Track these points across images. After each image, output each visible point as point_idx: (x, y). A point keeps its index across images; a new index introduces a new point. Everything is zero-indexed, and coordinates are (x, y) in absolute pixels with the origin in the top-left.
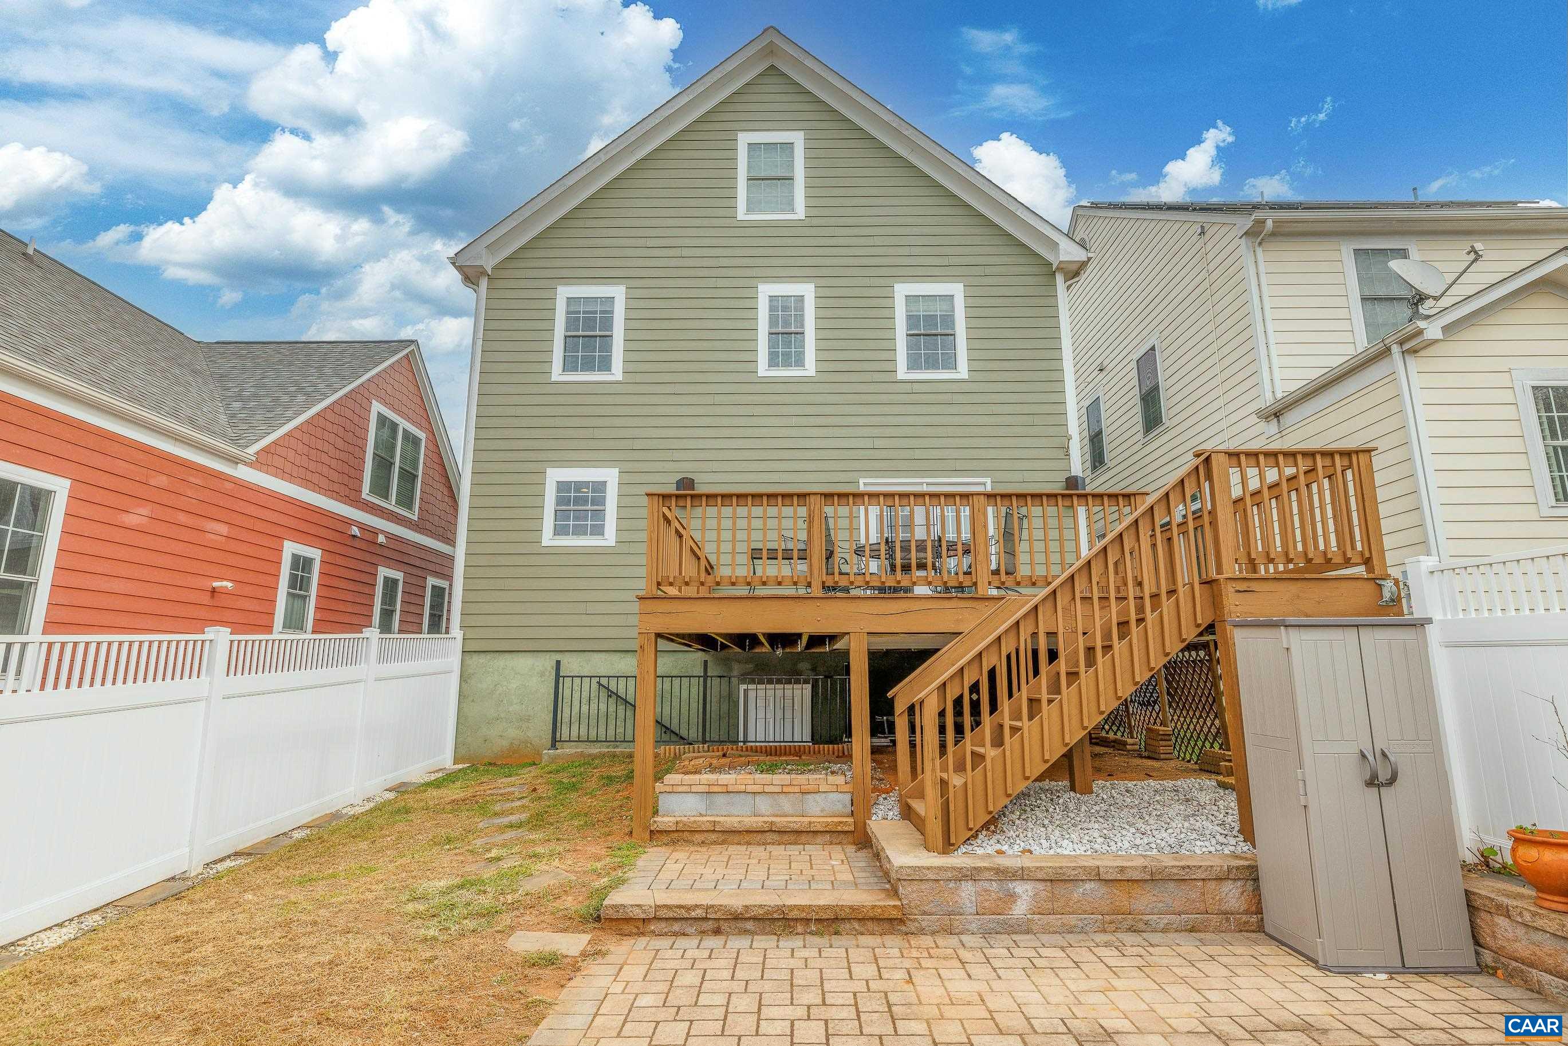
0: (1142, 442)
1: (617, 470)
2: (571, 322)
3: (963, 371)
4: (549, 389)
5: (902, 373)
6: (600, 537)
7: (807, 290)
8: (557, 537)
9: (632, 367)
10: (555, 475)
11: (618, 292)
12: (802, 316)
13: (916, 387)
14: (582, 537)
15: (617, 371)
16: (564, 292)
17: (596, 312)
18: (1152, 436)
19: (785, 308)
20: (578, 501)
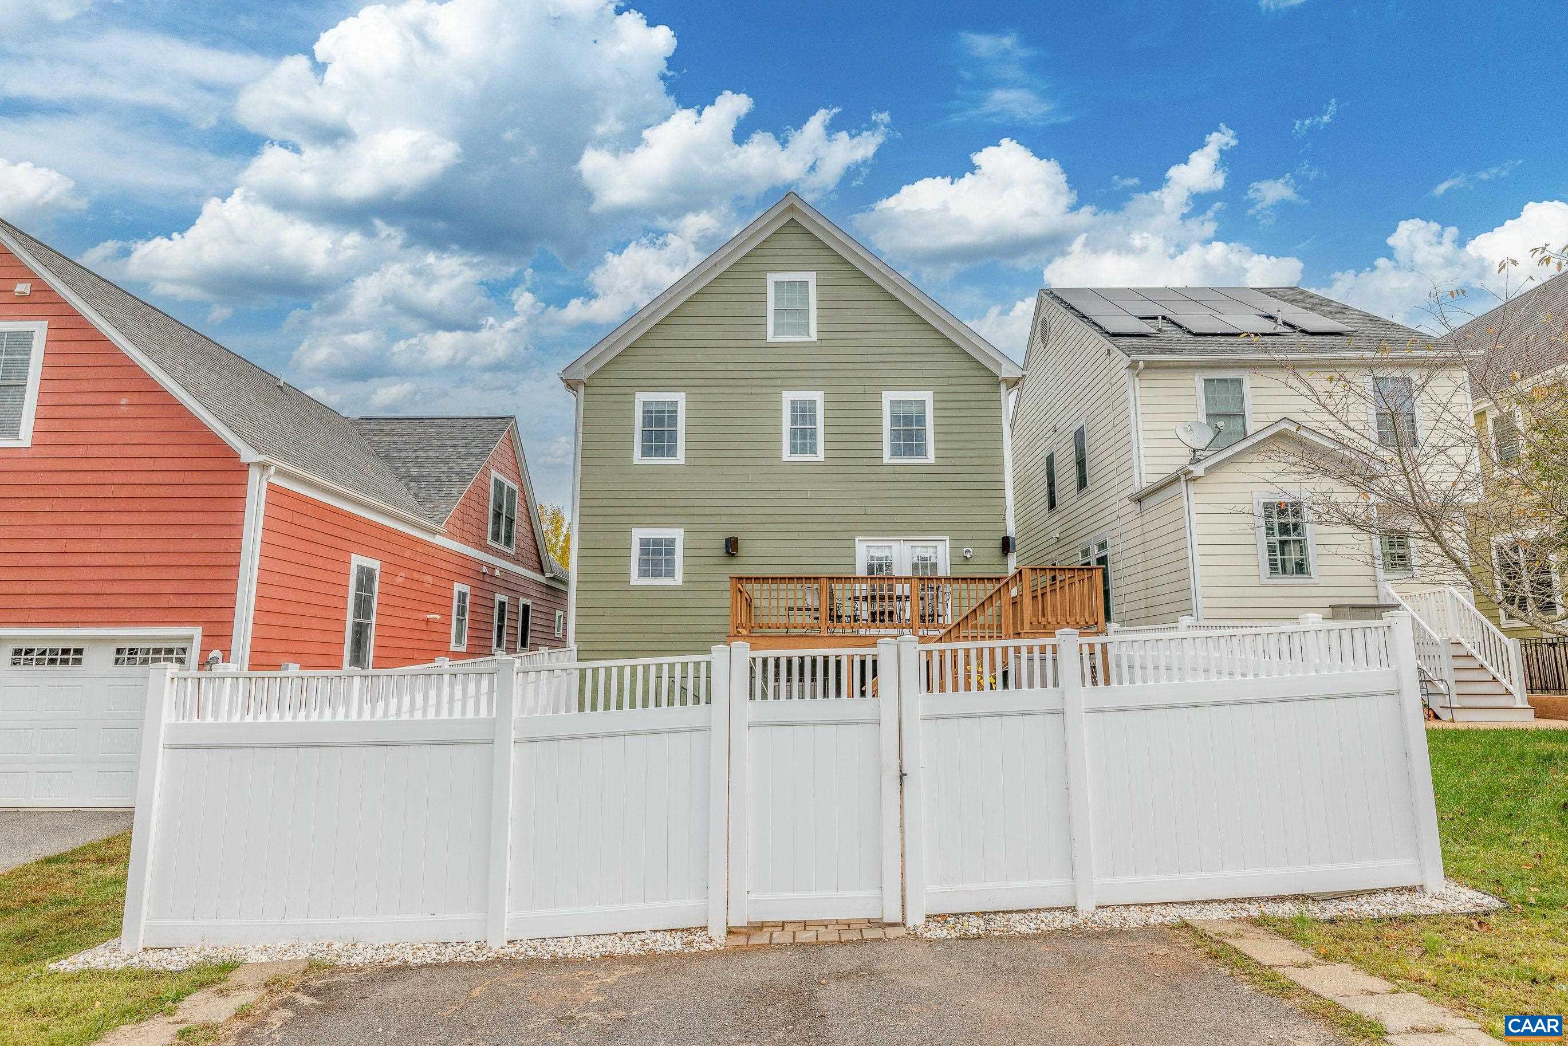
0: (1076, 497)
1: (682, 530)
2: (647, 421)
3: (931, 458)
4: (632, 470)
5: (887, 458)
6: (671, 578)
7: (818, 396)
8: (641, 578)
9: (692, 454)
10: (638, 534)
11: (680, 397)
12: (815, 416)
13: (897, 469)
14: (658, 578)
15: (681, 458)
16: (641, 397)
17: (664, 411)
18: (1083, 493)
19: (803, 410)
20: (656, 552)
